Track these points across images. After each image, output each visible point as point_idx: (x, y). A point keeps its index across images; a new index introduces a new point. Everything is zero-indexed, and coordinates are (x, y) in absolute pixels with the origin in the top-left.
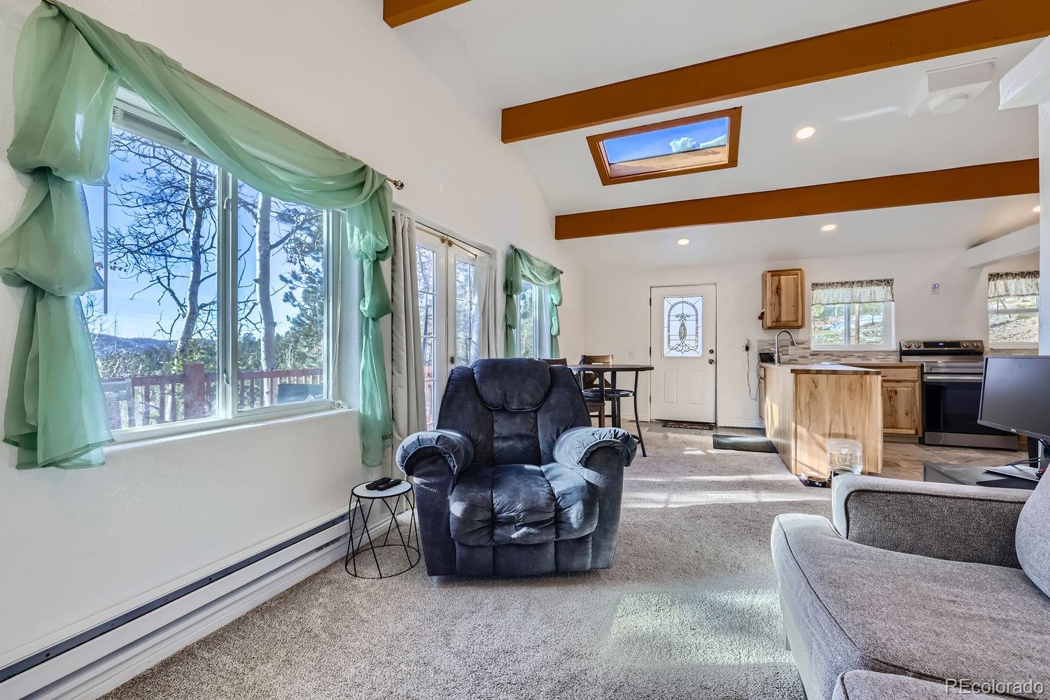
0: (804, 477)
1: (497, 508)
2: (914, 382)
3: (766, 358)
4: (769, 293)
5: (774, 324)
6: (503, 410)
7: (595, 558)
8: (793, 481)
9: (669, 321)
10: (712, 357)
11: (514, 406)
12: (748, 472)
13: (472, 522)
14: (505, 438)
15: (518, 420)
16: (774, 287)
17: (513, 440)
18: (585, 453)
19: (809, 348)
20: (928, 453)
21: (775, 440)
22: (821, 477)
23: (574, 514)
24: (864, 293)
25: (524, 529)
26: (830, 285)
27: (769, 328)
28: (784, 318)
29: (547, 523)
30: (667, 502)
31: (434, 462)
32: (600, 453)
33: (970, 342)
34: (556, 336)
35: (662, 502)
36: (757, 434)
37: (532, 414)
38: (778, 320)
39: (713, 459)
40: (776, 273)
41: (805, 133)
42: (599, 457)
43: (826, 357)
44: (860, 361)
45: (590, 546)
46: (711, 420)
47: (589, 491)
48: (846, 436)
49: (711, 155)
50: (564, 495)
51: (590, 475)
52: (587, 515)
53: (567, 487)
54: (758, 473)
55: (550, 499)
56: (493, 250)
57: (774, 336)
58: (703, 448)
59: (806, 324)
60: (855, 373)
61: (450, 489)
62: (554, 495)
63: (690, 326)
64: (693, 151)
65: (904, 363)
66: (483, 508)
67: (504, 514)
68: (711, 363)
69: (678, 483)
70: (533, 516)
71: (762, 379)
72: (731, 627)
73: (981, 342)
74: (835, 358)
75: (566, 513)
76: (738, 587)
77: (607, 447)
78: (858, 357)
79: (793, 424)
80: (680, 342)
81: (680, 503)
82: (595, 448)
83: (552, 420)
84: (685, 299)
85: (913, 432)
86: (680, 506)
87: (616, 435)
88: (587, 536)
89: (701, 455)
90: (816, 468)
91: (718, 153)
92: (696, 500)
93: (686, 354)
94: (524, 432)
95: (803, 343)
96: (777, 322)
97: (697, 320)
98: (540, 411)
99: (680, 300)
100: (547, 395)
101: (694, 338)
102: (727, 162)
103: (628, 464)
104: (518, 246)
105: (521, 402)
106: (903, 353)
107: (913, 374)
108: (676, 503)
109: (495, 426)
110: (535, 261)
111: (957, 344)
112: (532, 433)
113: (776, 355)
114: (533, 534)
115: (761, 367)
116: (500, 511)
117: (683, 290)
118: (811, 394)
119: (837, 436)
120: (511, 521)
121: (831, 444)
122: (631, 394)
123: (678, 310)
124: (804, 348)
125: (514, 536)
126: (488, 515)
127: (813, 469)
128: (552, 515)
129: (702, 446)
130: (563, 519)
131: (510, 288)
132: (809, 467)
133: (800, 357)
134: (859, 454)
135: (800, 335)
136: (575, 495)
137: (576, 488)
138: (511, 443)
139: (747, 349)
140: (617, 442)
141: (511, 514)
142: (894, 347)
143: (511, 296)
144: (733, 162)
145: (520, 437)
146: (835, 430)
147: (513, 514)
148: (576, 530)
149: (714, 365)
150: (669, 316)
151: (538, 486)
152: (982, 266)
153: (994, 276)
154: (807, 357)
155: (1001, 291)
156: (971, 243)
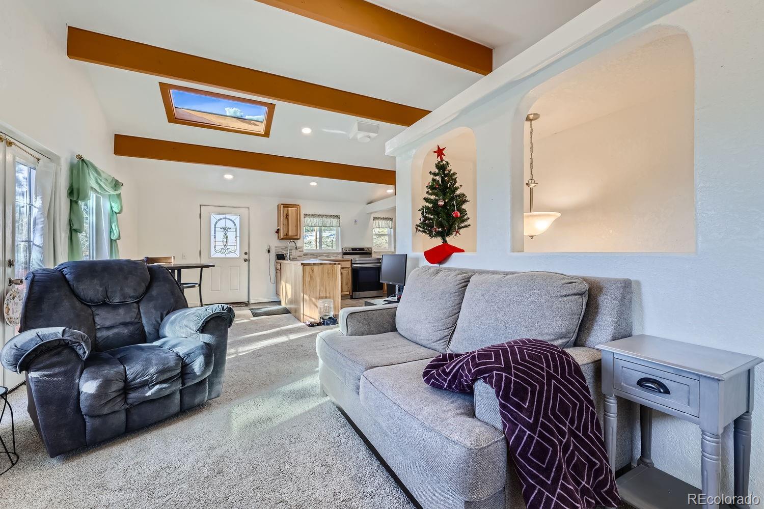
0: (308, 323)
1: (130, 377)
2: (349, 268)
3: (281, 257)
4: (282, 217)
5: (285, 237)
6: (104, 304)
7: (210, 392)
8: (303, 326)
9: (215, 231)
10: (246, 257)
11: (117, 300)
12: (279, 326)
13: (106, 394)
14: (109, 328)
15: (121, 311)
16: (285, 214)
17: (118, 328)
18: (203, 323)
19: (303, 251)
20: (355, 302)
21: (288, 307)
22: (316, 321)
23: (197, 365)
24: (328, 221)
25: (157, 387)
26: (313, 216)
27: (282, 239)
28: (290, 233)
29: (174, 378)
30: (236, 353)
31: (59, 354)
32: (212, 321)
33: (367, 248)
34: (115, 241)
35: (233, 354)
36: (276, 305)
37: (135, 305)
38: (287, 234)
39: (256, 323)
40: (286, 206)
41: (307, 131)
42: (211, 324)
43: (311, 256)
44: (326, 258)
45: (207, 385)
46: (246, 300)
47: (207, 347)
48: (326, 298)
49: (253, 126)
50: (188, 355)
51: (206, 338)
52: (207, 364)
53: (190, 348)
54: (284, 325)
55: (178, 360)
56: (58, 156)
57: (287, 243)
58: (248, 318)
59: (302, 238)
60: (330, 264)
61: (78, 373)
62: (180, 356)
63: (231, 235)
64: (240, 119)
65: (344, 259)
66: (117, 380)
67: (138, 380)
68: (245, 261)
69: (240, 341)
70: (165, 376)
71: (279, 271)
72: (297, 399)
73: (371, 248)
74: (315, 257)
75: (191, 367)
76: (294, 381)
77: (217, 317)
78: (325, 256)
79: (302, 294)
80: (223, 247)
81: (247, 351)
82: (209, 318)
83: (155, 308)
84: (227, 216)
85: (348, 293)
86: (246, 353)
87: (223, 308)
88: (205, 379)
89: (247, 322)
90: (313, 317)
91: (258, 125)
92: (254, 347)
93: (228, 256)
94: (128, 320)
95: (300, 248)
97: (236, 231)
98: (142, 302)
99: (224, 216)
100: (149, 288)
101: (234, 244)
102: (263, 133)
103: (230, 326)
104: (85, 157)
105: (124, 296)
106: (345, 254)
107: (348, 264)
108: (242, 352)
109: (97, 319)
110: (102, 173)
111: (363, 249)
112: (137, 320)
113: (288, 255)
114: (164, 388)
115: (277, 263)
116: (134, 379)
117: (226, 210)
118: (311, 276)
119: (322, 298)
120: (145, 384)
121: (320, 303)
122: (197, 285)
123: (221, 224)
124: (300, 251)
125: (149, 393)
126: (122, 384)
127: (311, 318)
128: (179, 371)
129: (245, 317)
130: (188, 371)
131: (75, 194)
132: (310, 317)
133: (298, 257)
134: (332, 306)
135: (299, 243)
136: (197, 352)
137: (197, 348)
138: (116, 330)
139: (269, 251)
140: (224, 313)
141: (144, 379)
142: (340, 251)
143: (76, 202)
144: (267, 134)
145: (125, 324)
146: (322, 295)
147: (146, 378)
148: (198, 376)
149: (247, 263)
150: (215, 228)
151: (166, 353)
152: (371, 213)
153: (375, 218)
154: (301, 257)
155: (377, 225)
156: (369, 202)
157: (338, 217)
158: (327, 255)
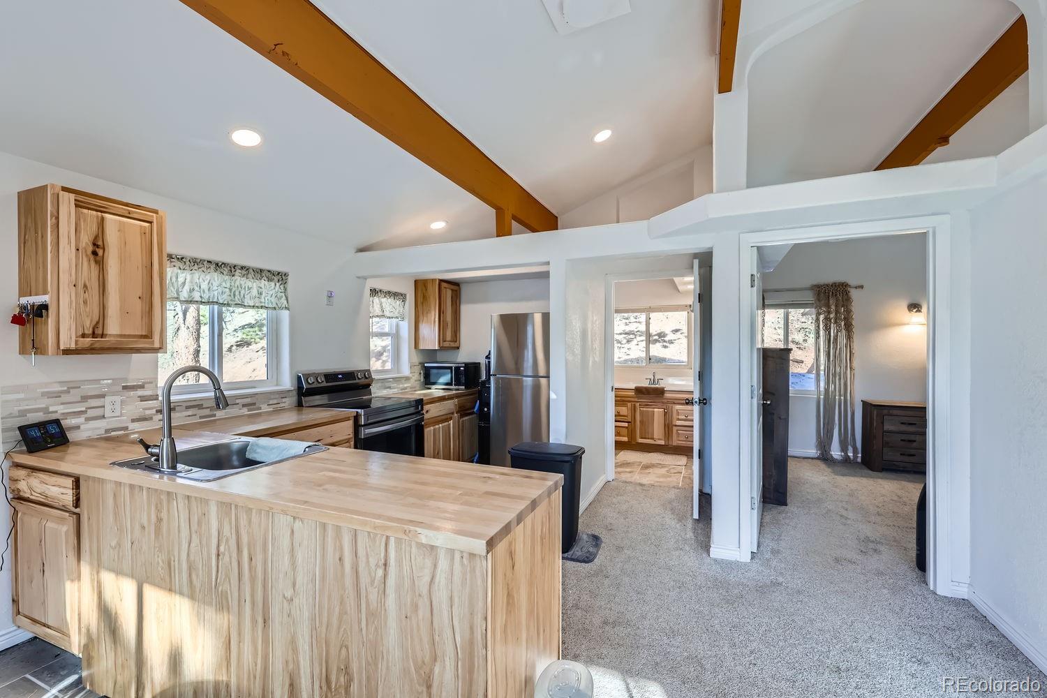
2: (349, 440)
3: (44, 436)
5: (88, 341)
16: (86, 240)
19: (155, 398)
27: (67, 352)
28: (113, 328)
33: (361, 371)
38: (97, 331)
73: (368, 370)
78: (244, 406)
95: (142, 387)
96: (94, 335)
106: (304, 391)
107: (348, 429)
124: (143, 399)
133: (133, 421)
142: (287, 383)
152: (365, 278)
153: (374, 292)
154: (151, 418)
155: (377, 311)
156: (361, 246)
157: (281, 277)
158: (248, 400)
